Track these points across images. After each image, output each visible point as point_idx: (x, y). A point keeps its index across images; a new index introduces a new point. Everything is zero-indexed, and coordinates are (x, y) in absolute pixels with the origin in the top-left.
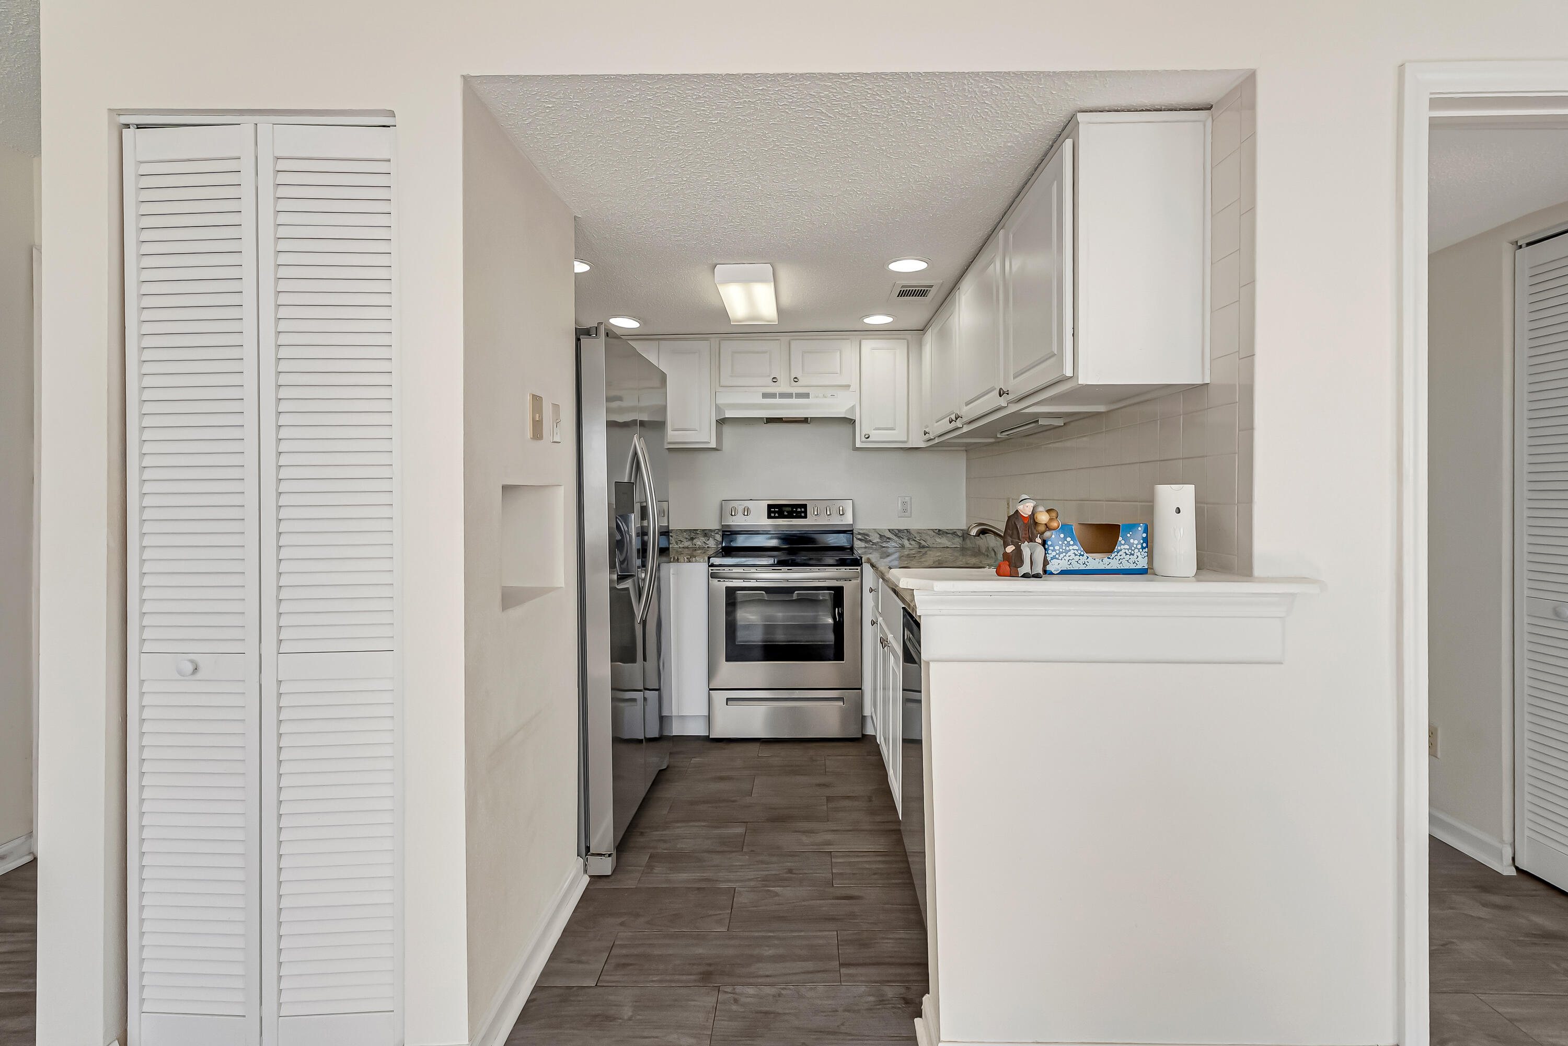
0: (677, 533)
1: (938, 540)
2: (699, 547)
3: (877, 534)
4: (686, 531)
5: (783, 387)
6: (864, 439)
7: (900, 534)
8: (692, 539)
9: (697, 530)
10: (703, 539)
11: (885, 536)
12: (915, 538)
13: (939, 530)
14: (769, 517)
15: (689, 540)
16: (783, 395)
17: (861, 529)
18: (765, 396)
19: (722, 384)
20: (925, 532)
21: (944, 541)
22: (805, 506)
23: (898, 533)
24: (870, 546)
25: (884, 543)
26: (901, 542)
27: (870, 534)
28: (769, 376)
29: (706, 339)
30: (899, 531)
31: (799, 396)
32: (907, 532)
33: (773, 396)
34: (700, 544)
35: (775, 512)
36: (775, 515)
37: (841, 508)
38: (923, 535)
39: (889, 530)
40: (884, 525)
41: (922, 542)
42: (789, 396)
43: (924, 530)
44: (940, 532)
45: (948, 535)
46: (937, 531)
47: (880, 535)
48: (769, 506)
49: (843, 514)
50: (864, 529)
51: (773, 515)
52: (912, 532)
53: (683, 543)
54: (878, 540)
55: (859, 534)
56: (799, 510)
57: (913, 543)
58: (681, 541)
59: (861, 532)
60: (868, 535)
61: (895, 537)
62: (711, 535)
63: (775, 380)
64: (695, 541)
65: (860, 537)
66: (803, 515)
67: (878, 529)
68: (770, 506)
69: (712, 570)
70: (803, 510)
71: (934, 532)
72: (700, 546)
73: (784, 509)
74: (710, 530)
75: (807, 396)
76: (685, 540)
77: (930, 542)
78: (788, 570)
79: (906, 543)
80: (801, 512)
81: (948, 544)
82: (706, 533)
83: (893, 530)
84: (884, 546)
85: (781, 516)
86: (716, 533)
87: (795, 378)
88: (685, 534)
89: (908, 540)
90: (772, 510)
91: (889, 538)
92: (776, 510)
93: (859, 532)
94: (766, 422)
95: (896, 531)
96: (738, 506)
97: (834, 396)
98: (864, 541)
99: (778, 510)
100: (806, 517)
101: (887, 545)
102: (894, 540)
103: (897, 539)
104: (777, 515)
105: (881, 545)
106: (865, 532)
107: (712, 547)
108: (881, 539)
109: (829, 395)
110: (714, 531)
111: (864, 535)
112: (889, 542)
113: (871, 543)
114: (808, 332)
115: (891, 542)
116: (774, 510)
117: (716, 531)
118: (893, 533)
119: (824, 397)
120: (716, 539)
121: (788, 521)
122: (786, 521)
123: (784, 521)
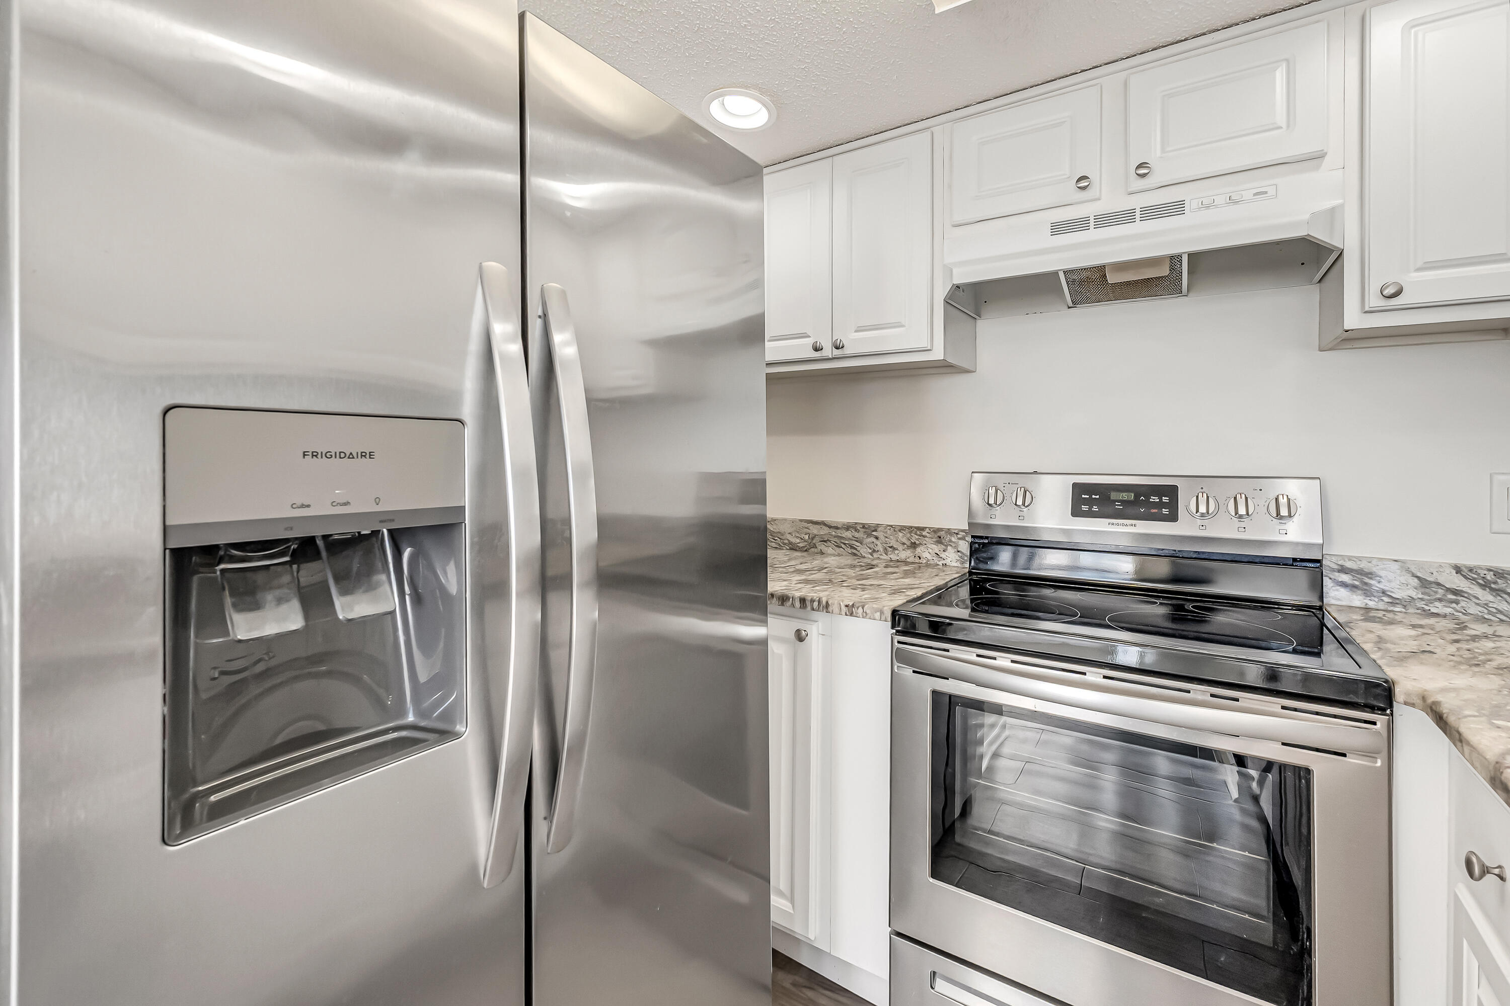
0: (886, 532)
2: (926, 563)
3: (1410, 576)
4: (902, 528)
5: (1104, 198)
6: (1375, 301)
8: (914, 546)
9: (923, 529)
10: (936, 548)
11: (1440, 584)
14: (1076, 512)
15: (909, 547)
16: (1110, 217)
17: (1350, 558)
18: (1058, 228)
19: (956, 220)
22: (1172, 491)
23: (1490, 579)
24: (1381, 606)
25: (1437, 604)
28: (1063, 177)
29: (924, 130)
31: (1154, 212)
33: (1081, 224)
34: (929, 557)
35: (1091, 502)
36: (1090, 508)
37: (1283, 501)
39: (1458, 568)
42: (1127, 217)
47: (1420, 578)
48: (1075, 487)
49: (1290, 516)
50: (1360, 559)
51: (1085, 508)
53: (896, 552)
54: (1414, 592)
55: (1343, 570)
56: (1155, 499)
58: (895, 549)
59: (1349, 564)
60: (1370, 575)
61: (1477, 587)
62: (950, 541)
63: (1084, 183)
64: (918, 550)
65: (1344, 578)
66: (1165, 511)
67: (1417, 563)
68: (1079, 490)
69: (899, 642)
70: (1166, 499)
72: (928, 560)
73: (1114, 496)
74: (949, 531)
75: (1177, 208)
76: (901, 548)
80: (1161, 505)
82: (940, 536)
83: (1471, 569)
84: (1434, 610)
85: (1108, 511)
86: (959, 539)
87: (1142, 166)
88: (901, 534)
90: (1083, 496)
91: (1455, 592)
92: (1093, 496)
93: (1342, 566)
94: (1071, 304)
95: (1482, 572)
96: (1005, 485)
97: (1266, 193)
98: (1360, 592)
99: (1098, 497)
100: (1173, 517)
101: (1448, 610)
102: (1477, 601)
103: (1491, 598)
104: (1095, 509)
105: (1427, 608)
106: (1363, 565)
107: (951, 565)
108: (1423, 590)
109: (1248, 195)
110: (957, 534)
111: (1361, 574)
112: (1457, 603)
113: (1386, 599)
114: (1182, 41)
115: (1463, 604)
116: (1088, 497)
117: (960, 533)
118: (1474, 579)
119: (1232, 201)
120: (959, 549)
121: (1123, 525)
122: (1118, 525)
123: (1113, 524)
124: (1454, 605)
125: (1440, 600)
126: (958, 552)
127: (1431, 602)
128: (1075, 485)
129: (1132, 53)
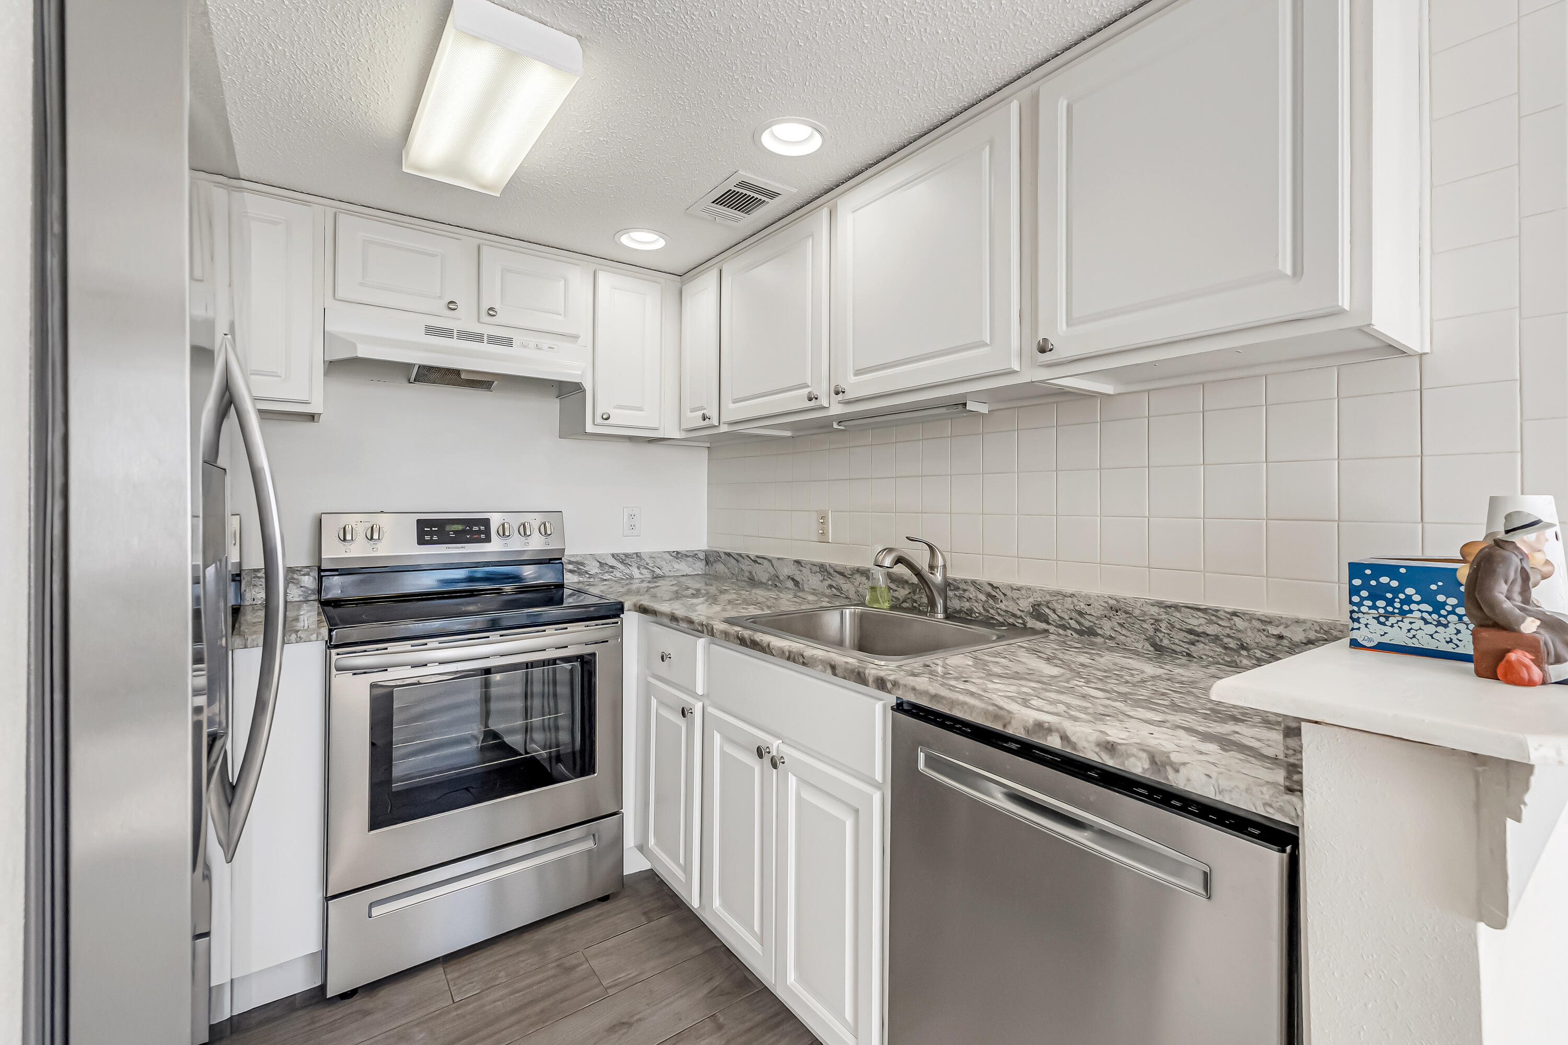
1: (676, 566)
3: (596, 562)
5: (464, 320)
6: (599, 420)
7: (628, 561)
11: (607, 564)
12: (648, 564)
13: (678, 553)
14: (421, 541)
16: (465, 336)
17: (573, 556)
18: (431, 331)
19: (340, 294)
20: (660, 555)
21: (683, 567)
22: (486, 522)
23: (624, 559)
24: (586, 579)
25: (606, 574)
26: (627, 571)
27: (586, 562)
28: (440, 297)
29: (306, 203)
30: (627, 555)
31: (493, 340)
32: (637, 556)
33: (446, 333)
35: (431, 533)
36: (431, 538)
38: (659, 560)
39: (613, 555)
40: (605, 549)
41: (656, 570)
42: (477, 337)
43: (659, 553)
44: (678, 555)
45: (687, 559)
46: (674, 554)
47: (599, 562)
48: (419, 522)
49: (551, 534)
50: (578, 556)
51: (427, 538)
52: (643, 556)
54: (598, 571)
55: (570, 563)
56: (475, 528)
57: (644, 571)
59: (573, 559)
60: (582, 564)
61: (619, 564)
62: (295, 577)
63: (452, 305)
65: (571, 567)
66: (483, 536)
67: (598, 555)
68: (422, 524)
70: (482, 528)
71: (671, 555)
73: (448, 527)
74: (295, 569)
75: (508, 342)
77: (666, 570)
78: (501, 636)
79: (636, 573)
80: (480, 532)
81: (689, 571)
83: (618, 555)
85: (445, 539)
86: (307, 573)
87: (491, 309)
89: (638, 568)
90: (426, 529)
91: (612, 567)
92: (433, 529)
93: (569, 560)
94: (412, 380)
95: (621, 556)
96: (357, 523)
97: (553, 348)
98: (577, 574)
99: (437, 529)
100: (488, 539)
101: (609, 577)
102: (619, 570)
103: (624, 568)
104: (435, 538)
105: (602, 577)
106: (578, 559)
107: (293, 600)
108: (601, 568)
109: (546, 347)
110: (300, 571)
111: (577, 564)
112: (612, 572)
113: (587, 576)
114: (512, 238)
115: (614, 573)
116: (429, 529)
117: (304, 570)
118: (618, 560)
119: (538, 347)
120: (302, 585)
121: (456, 548)
122: (452, 548)
123: (449, 548)
124: (612, 574)
125: (607, 572)
126: (301, 587)
127: (604, 574)
128: (418, 521)
129: (483, 231)
